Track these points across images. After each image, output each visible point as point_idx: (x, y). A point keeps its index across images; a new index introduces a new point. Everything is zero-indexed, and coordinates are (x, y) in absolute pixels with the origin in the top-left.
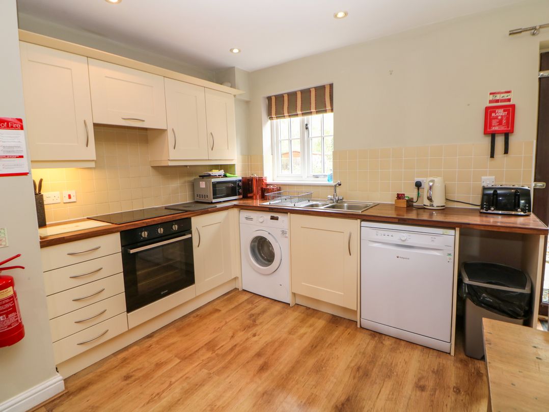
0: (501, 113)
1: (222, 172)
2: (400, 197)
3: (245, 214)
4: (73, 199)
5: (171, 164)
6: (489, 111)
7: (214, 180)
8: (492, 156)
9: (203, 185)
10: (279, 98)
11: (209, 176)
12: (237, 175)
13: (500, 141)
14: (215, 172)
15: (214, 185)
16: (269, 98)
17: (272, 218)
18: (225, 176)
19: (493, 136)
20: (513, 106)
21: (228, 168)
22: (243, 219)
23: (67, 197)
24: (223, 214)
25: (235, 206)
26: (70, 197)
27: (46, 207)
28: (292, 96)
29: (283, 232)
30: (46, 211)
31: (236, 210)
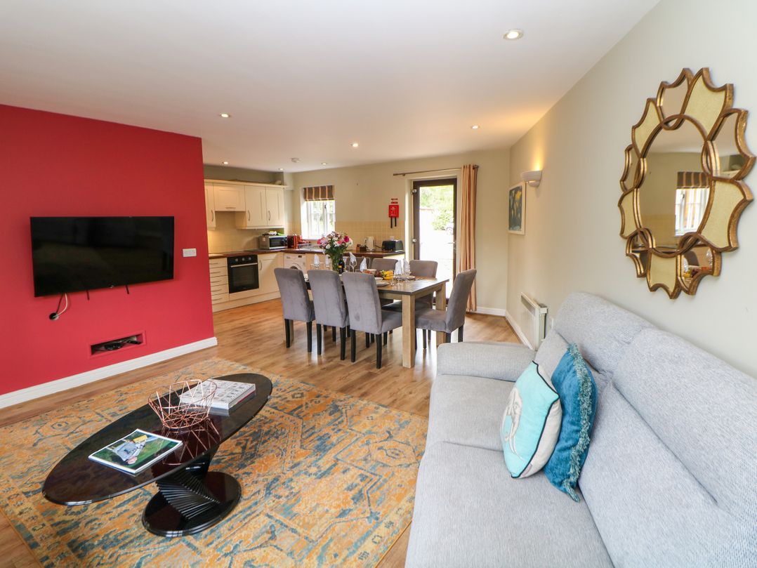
0: (393, 208)
1: (275, 233)
2: (358, 246)
3: (287, 255)
5: (247, 228)
6: (390, 207)
7: (270, 237)
8: (391, 227)
9: (264, 239)
10: (310, 189)
11: (268, 234)
12: (285, 235)
13: (394, 220)
14: (271, 233)
15: (270, 239)
16: (305, 189)
17: (299, 256)
18: (277, 235)
19: (391, 217)
20: (398, 206)
21: (280, 231)
22: (285, 258)
24: (275, 255)
25: (281, 251)
28: (317, 189)
29: (304, 264)
31: (282, 253)
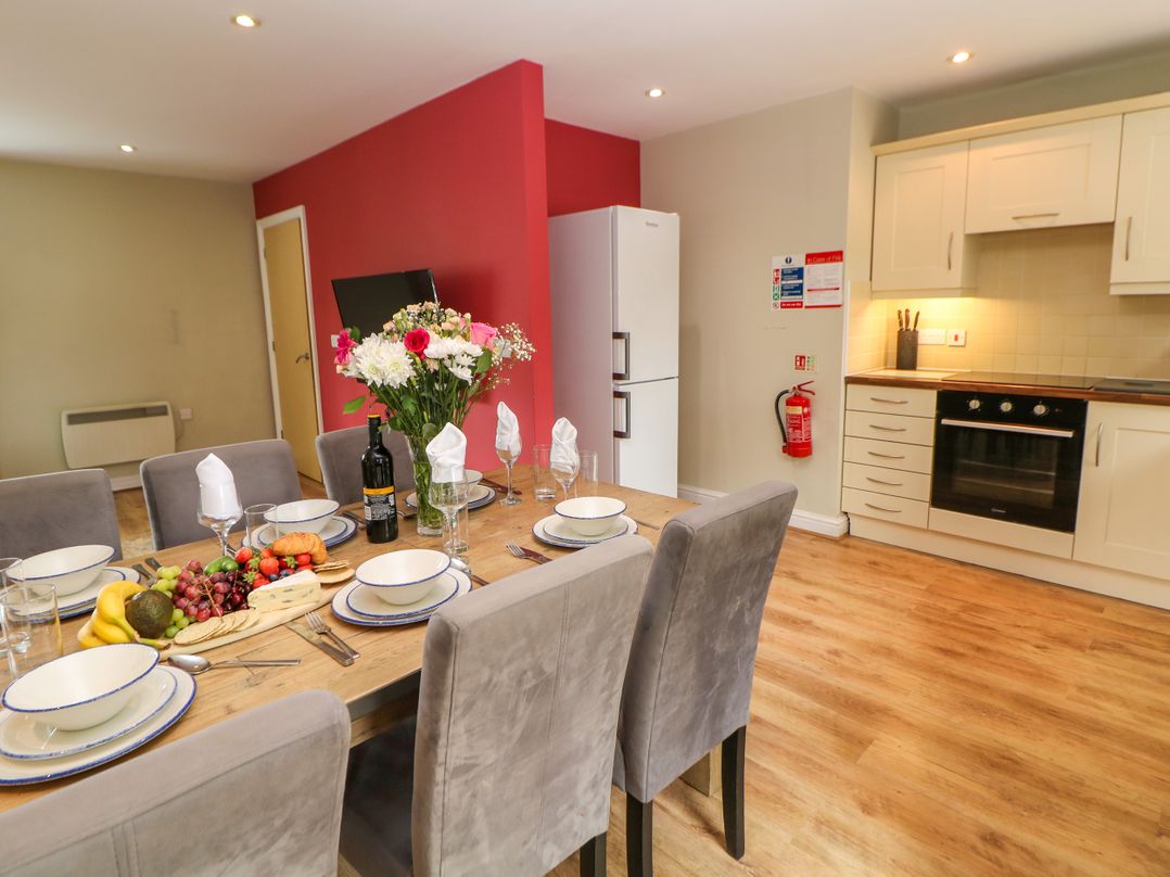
4: (961, 342)
5: (1114, 291)
23: (953, 338)
26: (956, 338)
27: (919, 348)
30: (919, 353)
